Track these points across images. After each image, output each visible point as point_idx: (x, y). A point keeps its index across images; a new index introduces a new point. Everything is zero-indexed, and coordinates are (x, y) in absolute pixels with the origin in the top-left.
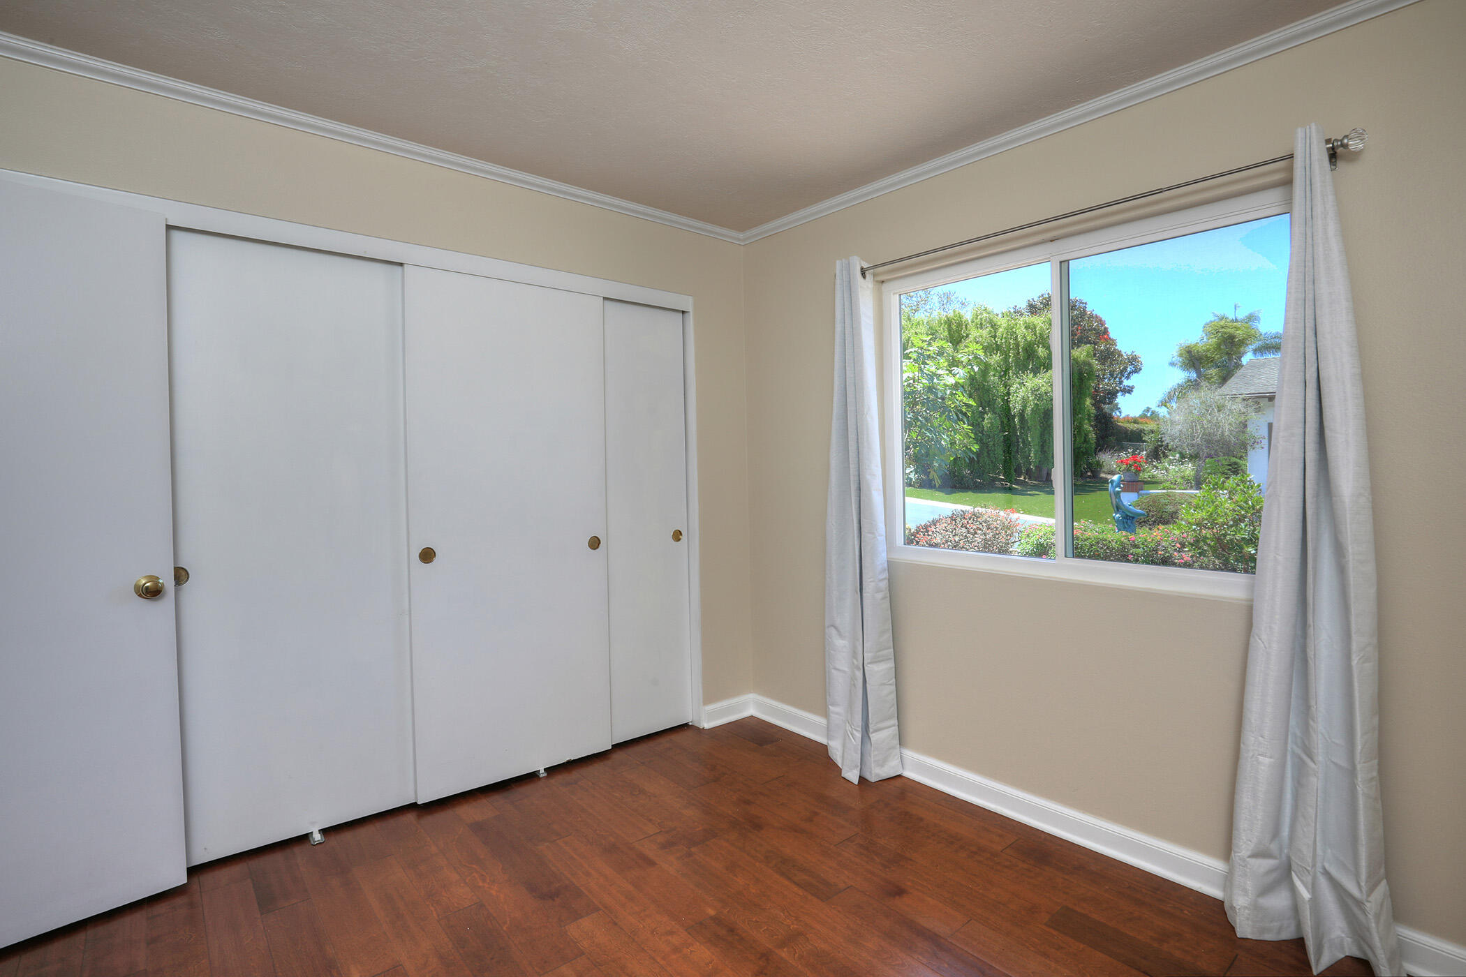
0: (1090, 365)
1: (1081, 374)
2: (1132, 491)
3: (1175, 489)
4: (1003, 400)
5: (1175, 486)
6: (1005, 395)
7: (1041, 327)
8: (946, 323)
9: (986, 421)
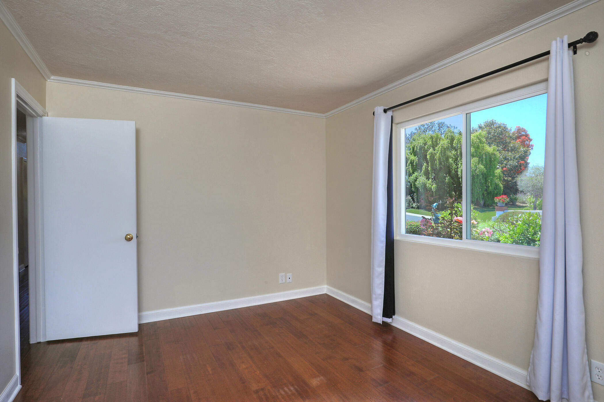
0: (495, 155)
1: (490, 158)
2: (501, 211)
3: (530, 210)
4: (455, 171)
5: (530, 209)
6: (456, 169)
7: (473, 139)
8: (430, 138)
9: (447, 180)
